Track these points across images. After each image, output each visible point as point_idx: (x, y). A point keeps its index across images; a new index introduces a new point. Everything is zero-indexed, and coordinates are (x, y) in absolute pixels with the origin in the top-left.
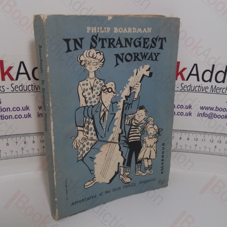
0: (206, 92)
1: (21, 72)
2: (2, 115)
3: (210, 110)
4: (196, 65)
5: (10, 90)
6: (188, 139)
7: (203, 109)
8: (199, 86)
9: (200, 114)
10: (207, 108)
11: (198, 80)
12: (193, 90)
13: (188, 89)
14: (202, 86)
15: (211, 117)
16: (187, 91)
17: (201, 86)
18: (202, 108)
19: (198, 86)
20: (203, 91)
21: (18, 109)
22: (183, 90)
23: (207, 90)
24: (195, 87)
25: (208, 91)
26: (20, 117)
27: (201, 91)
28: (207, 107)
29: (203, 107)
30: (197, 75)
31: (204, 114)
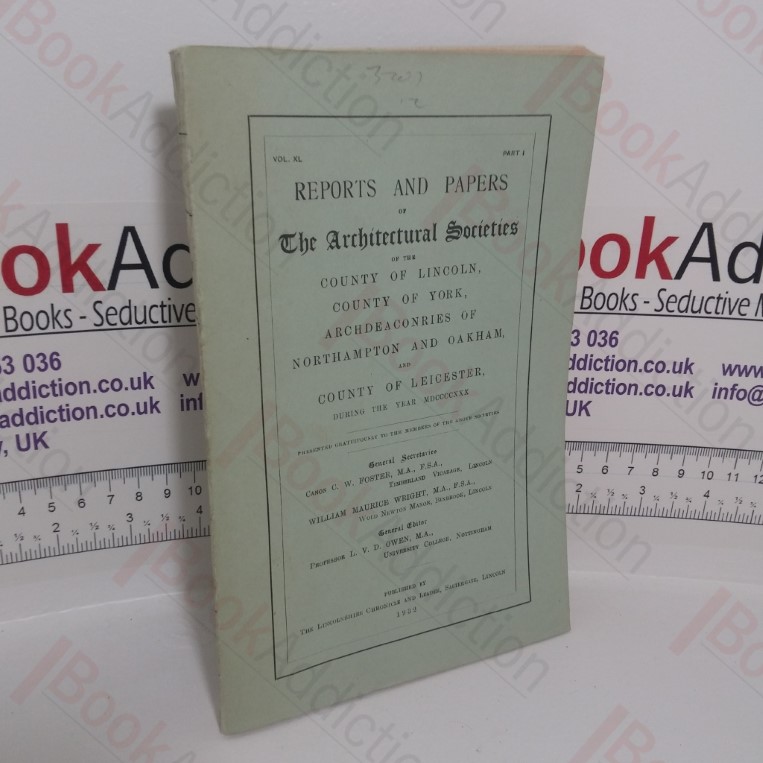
0: (743, 317)
1: (125, 261)
2: (64, 407)
3: (756, 376)
4: (707, 227)
5: (88, 324)
6: (681, 474)
7: (731, 374)
8: (719, 298)
9: (721, 390)
10: (745, 371)
11: (716, 277)
12: (700, 311)
13: (683, 308)
14: (727, 296)
15: (759, 400)
16: (676, 313)
17: (723, 295)
18: (728, 370)
19: (716, 296)
20: (731, 313)
21: (116, 385)
22: (664, 312)
23: (743, 310)
24: (704, 302)
25: (750, 312)
26: (123, 410)
27: (726, 314)
28: (746, 367)
29: (730, 366)
30: (712, 259)
31: (733, 389)
